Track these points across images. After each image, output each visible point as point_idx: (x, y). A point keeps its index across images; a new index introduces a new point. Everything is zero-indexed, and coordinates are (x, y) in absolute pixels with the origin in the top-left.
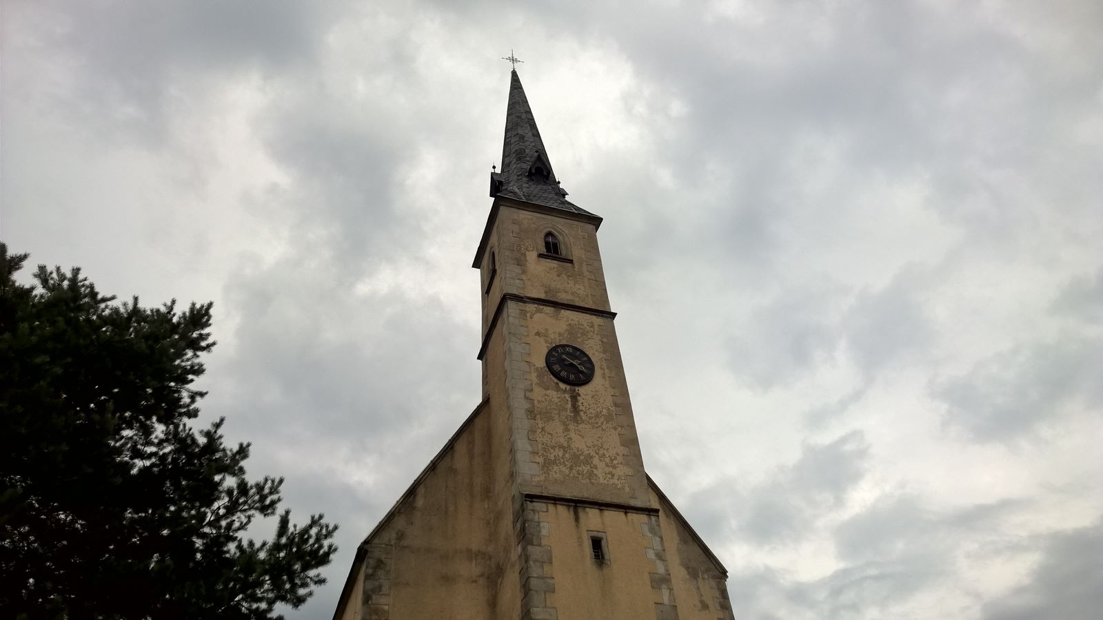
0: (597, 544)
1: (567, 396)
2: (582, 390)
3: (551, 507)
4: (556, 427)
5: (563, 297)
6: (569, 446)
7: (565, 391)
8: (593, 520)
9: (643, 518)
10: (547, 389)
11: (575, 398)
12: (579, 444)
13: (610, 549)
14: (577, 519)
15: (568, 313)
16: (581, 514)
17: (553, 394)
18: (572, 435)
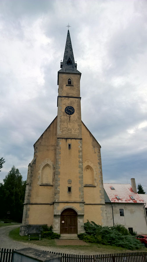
0: (70, 145)
1: (68, 117)
2: (72, 116)
3: (62, 140)
4: (65, 124)
5: (70, 95)
6: (67, 127)
7: (68, 116)
8: (69, 141)
9: (79, 140)
10: (64, 116)
11: (70, 117)
12: (69, 127)
13: (72, 146)
14: (66, 141)
15: (71, 98)
16: (67, 140)
17: (65, 117)
18: (68, 125)
